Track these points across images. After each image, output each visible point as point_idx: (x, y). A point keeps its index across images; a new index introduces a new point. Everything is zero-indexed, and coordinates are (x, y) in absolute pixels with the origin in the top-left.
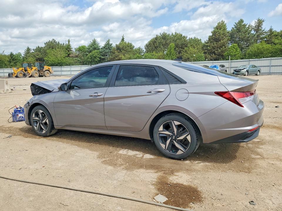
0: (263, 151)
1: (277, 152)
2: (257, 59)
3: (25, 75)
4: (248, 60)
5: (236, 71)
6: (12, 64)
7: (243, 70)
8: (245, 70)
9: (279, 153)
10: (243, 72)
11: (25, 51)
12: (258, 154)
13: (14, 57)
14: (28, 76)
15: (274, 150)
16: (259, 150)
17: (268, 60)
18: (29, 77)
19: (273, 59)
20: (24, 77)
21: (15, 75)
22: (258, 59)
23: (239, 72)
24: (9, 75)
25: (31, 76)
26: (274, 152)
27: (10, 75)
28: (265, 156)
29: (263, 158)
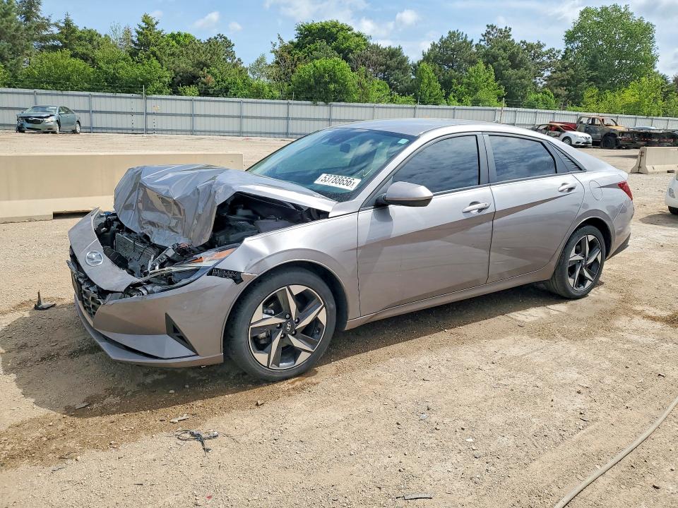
2: (55, 92)
4: (32, 91)
5: (28, 121)
7: (49, 120)
8: (53, 119)
10: (49, 124)
17: (84, 96)
19: (95, 96)
22: (59, 92)
23: (39, 122)
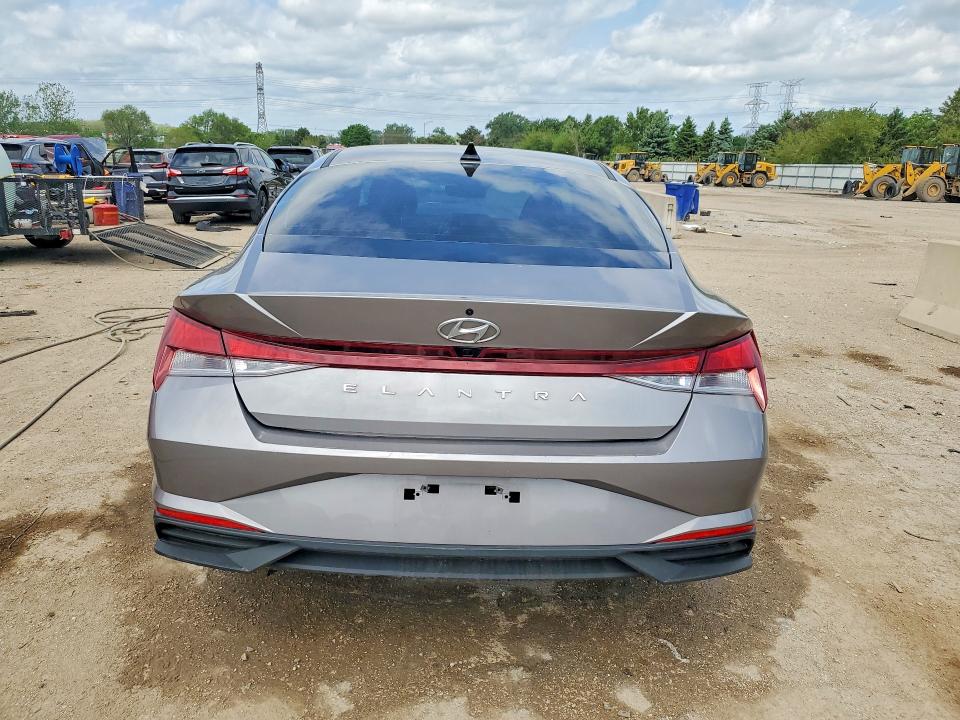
3: (890, 192)
6: (885, 149)
11: (946, 104)
13: (900, 125)
14: (900, 197)
18: (904, 199)
20: (887, 197)
21: (865, 189)
24: (846, 186)
25: (913, 197)
27: (849, 189)
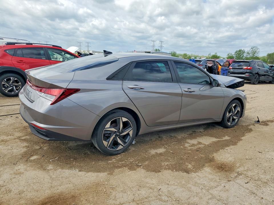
0: (22, 144)
1: (7, 148)
9: (5, 148)
12: (25, 140)
15: (10, 150)
16: (25, 144)
26: (9, 147)
28: (17, 140)
29: (19, 138)
